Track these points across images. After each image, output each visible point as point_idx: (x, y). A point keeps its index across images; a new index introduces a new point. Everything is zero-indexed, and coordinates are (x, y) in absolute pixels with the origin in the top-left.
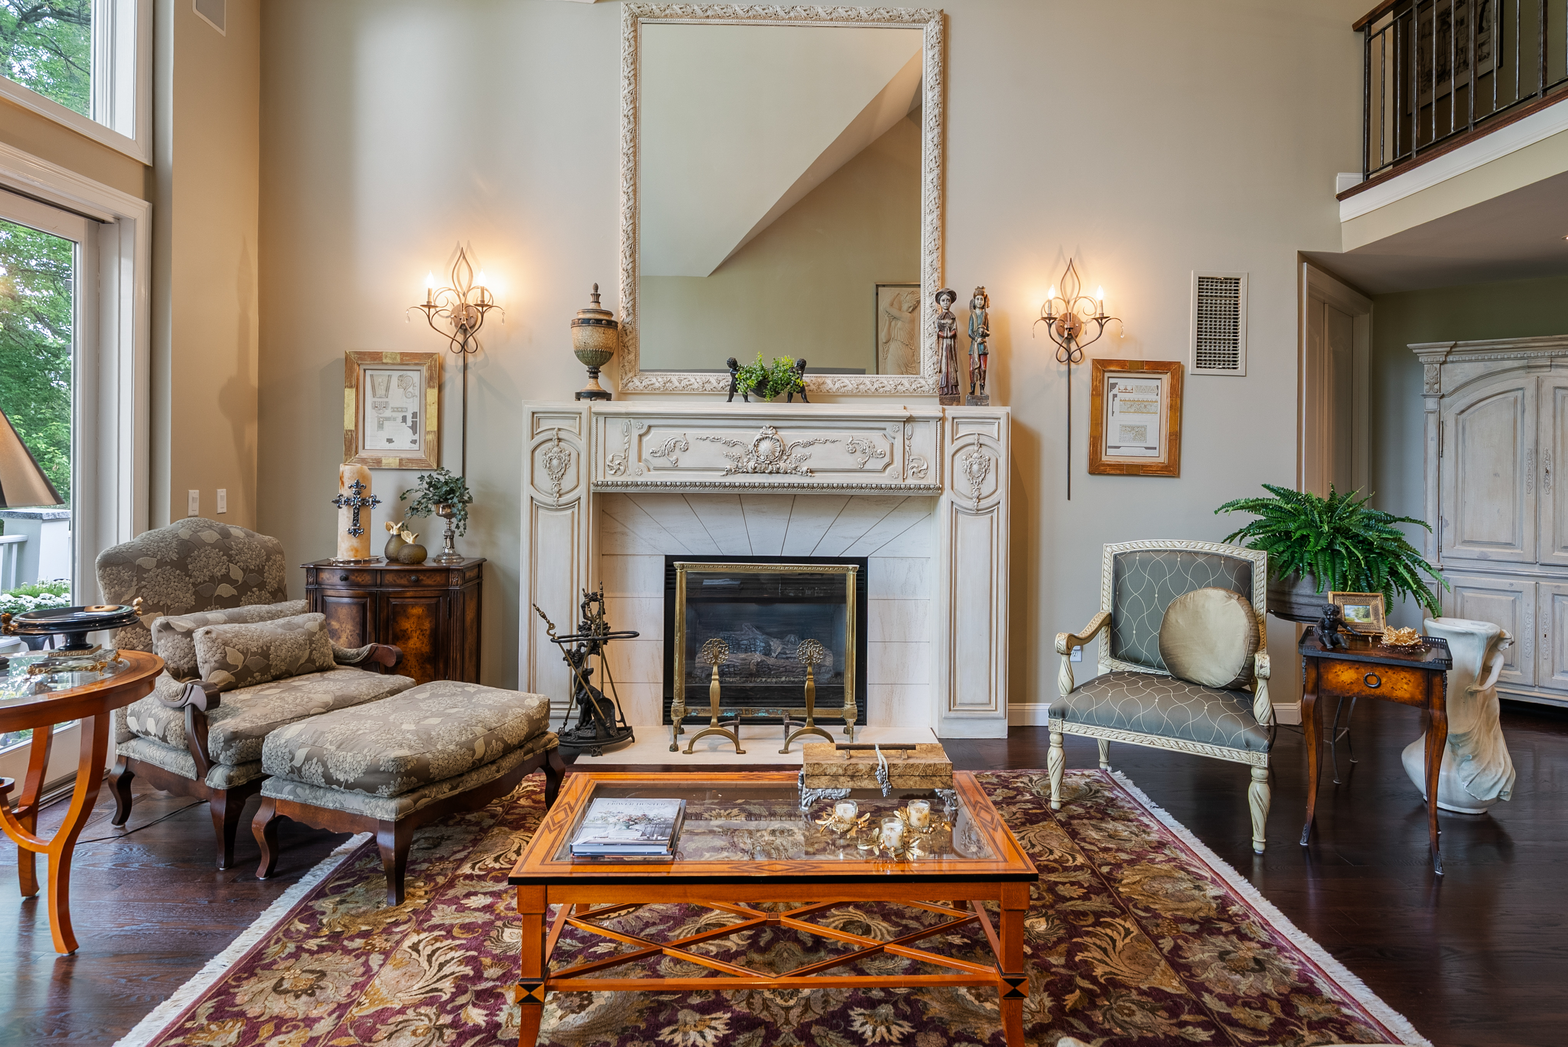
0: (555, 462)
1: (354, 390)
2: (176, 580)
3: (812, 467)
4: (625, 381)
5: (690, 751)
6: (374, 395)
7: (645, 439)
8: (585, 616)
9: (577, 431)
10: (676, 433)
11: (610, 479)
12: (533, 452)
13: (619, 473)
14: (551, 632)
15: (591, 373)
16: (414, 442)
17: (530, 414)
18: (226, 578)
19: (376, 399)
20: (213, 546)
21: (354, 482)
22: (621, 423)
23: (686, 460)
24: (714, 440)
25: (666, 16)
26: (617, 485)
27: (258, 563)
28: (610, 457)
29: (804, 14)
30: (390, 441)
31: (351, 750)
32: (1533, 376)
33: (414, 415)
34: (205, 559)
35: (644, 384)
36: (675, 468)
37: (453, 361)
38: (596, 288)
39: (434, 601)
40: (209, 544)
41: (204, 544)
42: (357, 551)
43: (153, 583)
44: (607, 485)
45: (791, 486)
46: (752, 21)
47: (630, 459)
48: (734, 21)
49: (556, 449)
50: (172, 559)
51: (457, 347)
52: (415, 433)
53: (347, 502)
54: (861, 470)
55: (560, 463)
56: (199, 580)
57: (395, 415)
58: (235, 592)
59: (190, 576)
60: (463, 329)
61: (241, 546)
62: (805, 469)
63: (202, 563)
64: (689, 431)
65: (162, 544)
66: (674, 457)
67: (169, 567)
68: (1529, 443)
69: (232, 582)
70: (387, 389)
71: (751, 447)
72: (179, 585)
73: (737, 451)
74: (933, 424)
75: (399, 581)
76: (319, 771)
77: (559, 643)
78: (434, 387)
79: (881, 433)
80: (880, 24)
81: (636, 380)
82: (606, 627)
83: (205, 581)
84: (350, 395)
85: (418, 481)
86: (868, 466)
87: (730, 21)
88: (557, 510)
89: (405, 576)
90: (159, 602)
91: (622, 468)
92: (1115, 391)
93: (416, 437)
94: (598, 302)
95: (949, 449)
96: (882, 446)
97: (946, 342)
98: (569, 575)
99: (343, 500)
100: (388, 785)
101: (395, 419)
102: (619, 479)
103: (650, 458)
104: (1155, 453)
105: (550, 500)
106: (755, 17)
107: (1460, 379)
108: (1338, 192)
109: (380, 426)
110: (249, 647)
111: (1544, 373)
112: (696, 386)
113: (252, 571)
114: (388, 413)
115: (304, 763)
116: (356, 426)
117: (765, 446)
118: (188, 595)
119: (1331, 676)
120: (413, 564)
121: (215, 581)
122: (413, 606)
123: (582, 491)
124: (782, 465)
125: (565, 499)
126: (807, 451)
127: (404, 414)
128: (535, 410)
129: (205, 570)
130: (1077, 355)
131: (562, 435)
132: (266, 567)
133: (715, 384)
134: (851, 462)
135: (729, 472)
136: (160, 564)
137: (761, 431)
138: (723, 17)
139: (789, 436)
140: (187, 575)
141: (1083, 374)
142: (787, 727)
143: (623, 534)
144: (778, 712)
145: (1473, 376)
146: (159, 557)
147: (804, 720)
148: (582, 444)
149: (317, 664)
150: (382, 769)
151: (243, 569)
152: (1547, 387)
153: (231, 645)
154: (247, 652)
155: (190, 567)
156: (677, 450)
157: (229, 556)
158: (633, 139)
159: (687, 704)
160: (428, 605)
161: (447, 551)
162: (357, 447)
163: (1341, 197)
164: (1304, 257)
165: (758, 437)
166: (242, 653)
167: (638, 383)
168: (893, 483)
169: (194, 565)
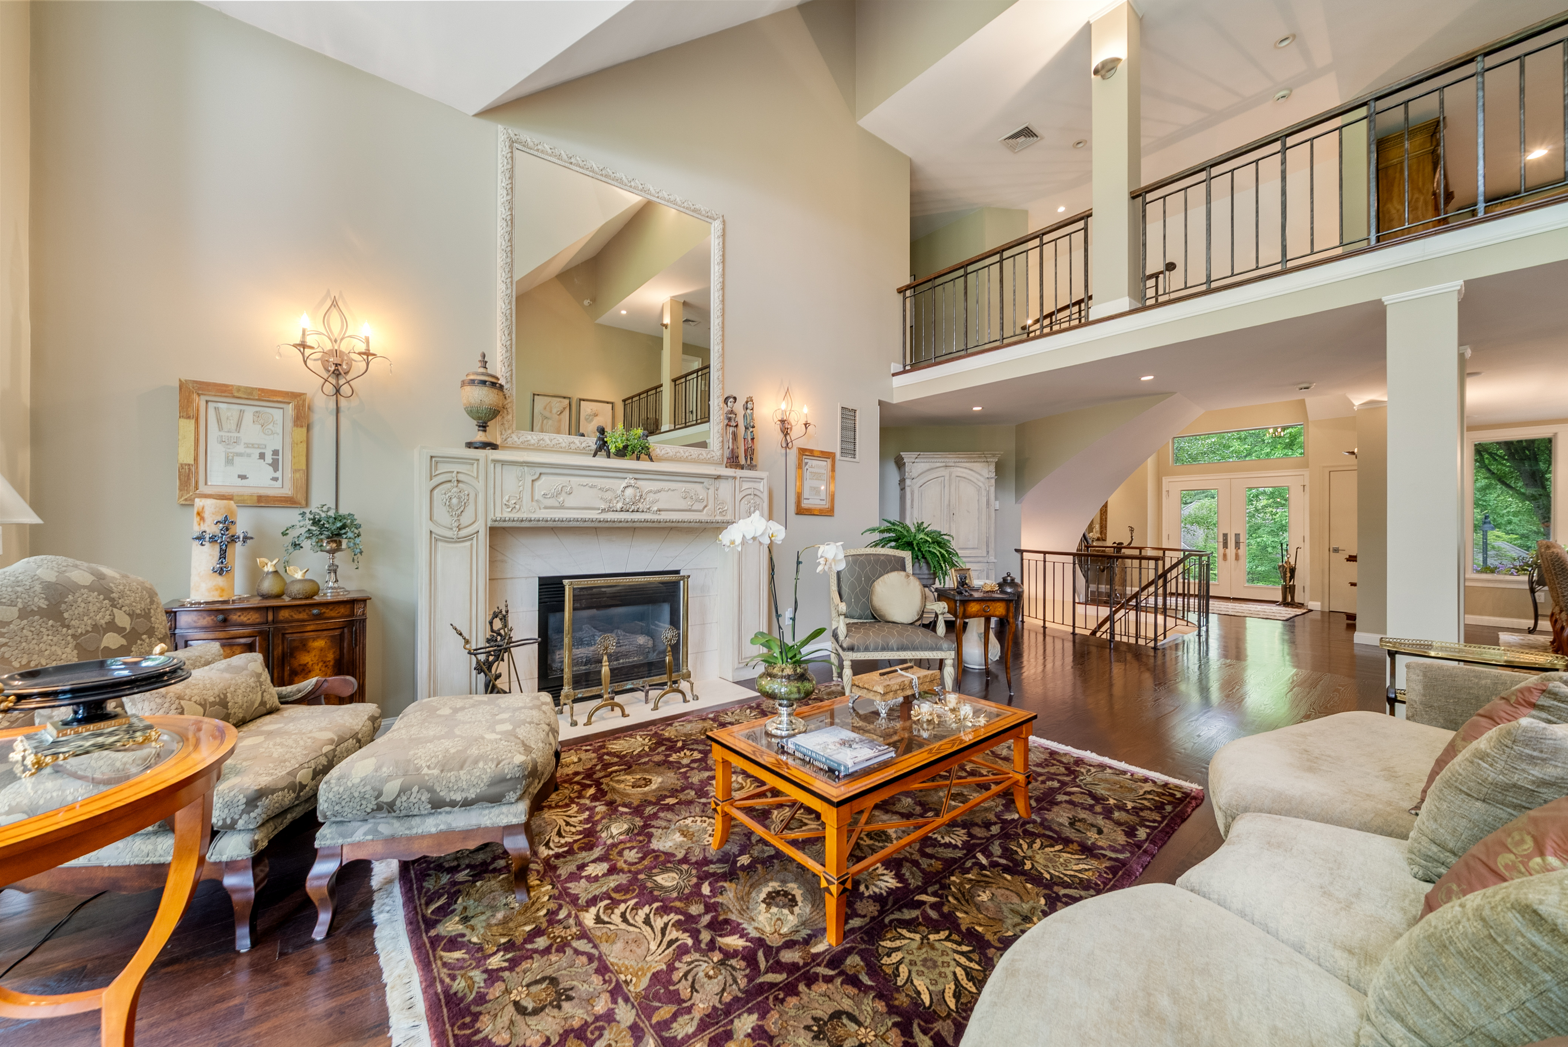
0: (455, 501)
1: (193, 421)
2: (50, 632)
3: (660, 507)
4: (504, 437)
5: (589, 723)
6: (221, 428)
7: (537, 484)
8: (492, 631)
9: (475, 474)
10: (560, 481)
11: (507, 515)
12: (432, 491)
13: (514, 511)
14: (468, 646)
15: (479, 426)
16: (275, 479)
17: (429, 458)
18: (111, 626)
19: (222, 433)
20: (91, 588)
21: (221, 518)
22: (516, 471)
23: (570, 501)
24: (592, 487)
25: (538, 150)
26: (514, 521)
27: (143, 606)
28: (507, 498)
29: (640, 187)
30: (243, 477)
31: (461, 768)
32: (948, 470)
33: (275, 453)
34: (83, 605)
35: (521, 440)
36: (562, 507)
37: (322, 404)
38: (484, 356)
39: (337, 633)
40: (85, 587)
41: (79, 587)
42: (223, 590)
43: (18, 639)
44: (505, 521)
45: (646, 521)
46: (603, 179)
47: (524, 500)
48: (591, 174)
49: (455, 489)
50: (39, 607)
51: (329, 388)
52: (276, 469)
53: (213, 539)
54: (690, 510)
55: (460, 502)
56: (79, 631)
57: (249, 451)
58: (124, 642)
59: (68, 627)
60: (337, 374)
61: (121, 587)
62: (655, 509)
63: (81, 610)
64: (573, 479)
65: (19, 589)
66: (562, 499)
67: (37, 617)
68: (946, 502)
69: (120, 630)
70: (239, 425)
71: (619, 492)
72: (55, 639)
73: (609, 495)
74: (730, 480)
75: (296, 616)
76: (423, 798)
77: (475, 655)
78: (302, 427)
79: (701, 485)
80: (687, 212)
81: (514, 436)
82: (510, 638)
83: (87, 632)
84: (187, 426)
85: (300, 517)
86: (694, 508)
87: (587, 173)
88: (456, 542)
89: (304, 611)
90: (29, 662)
91: (517, 506)
92: (807, 467)
93: (278, 474)
94: (485, 367)
95: (738, 498)
96: (702, 495)
97: (731, 429)
98: (468, 597)
99: (207, 537)
100: (514, 790)
101: (249, 455)
102: (516, 515)
103: (541, 499)
104: (824, 503)
105: (449, 534)
106: (606, 176)
107: (920, 471)
108: (892, 372)
109: (229, 461)
110: (206, 697)
111: (952, 469)
112: (564, 445)
113: (139, 616)
114: (240, 449)
115: (398, 795)
116: (196, 459)
117: (629, 492)
118: (68, 650)
119: (969, 609)
120: (307, 598)
121: (99, 630)
122: (314, 639)
123: (481, 526)
124: (640, 506)
125: (463, 533)
126: (657, 496)
127: (263, 451)
128: (433, 455)
129: (85, 618)
130: (790, 445)
131: (461, 477)
132: (152, 611)
133: (579, 444)
134: (683, 504)
135: (603, 511)
136: (24, 613)
137: (626, 481)
138: (583, 168)
139: (646, 486)
140: (63, 626)
141: (793, 454)
142: (647, 692)
143: (503, 561)
144: (639, 683)
145: (925, 469)
146: (20, 605)
147: (665, 684)
148: (480, 485)
149: (268, 706)
150: (508, 777)
151: (129, 615)
152: (953, 475)
153: (187, 697)
154: (205, 704)
155: (66, 615)
156: (563, 493)
157: (112, 600)
158: (510, 240)
159: (574, 689)
160: (332, 636)
161: (331, 584)
162: (197, 483)
163: (894, 375)
164: (880, 403)
165: (624, 485)
166: (200, 704)
167: (516, 439)
168: (709, 519)
169: (70, 612)
